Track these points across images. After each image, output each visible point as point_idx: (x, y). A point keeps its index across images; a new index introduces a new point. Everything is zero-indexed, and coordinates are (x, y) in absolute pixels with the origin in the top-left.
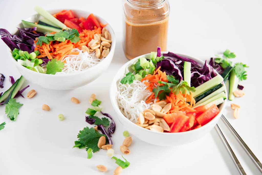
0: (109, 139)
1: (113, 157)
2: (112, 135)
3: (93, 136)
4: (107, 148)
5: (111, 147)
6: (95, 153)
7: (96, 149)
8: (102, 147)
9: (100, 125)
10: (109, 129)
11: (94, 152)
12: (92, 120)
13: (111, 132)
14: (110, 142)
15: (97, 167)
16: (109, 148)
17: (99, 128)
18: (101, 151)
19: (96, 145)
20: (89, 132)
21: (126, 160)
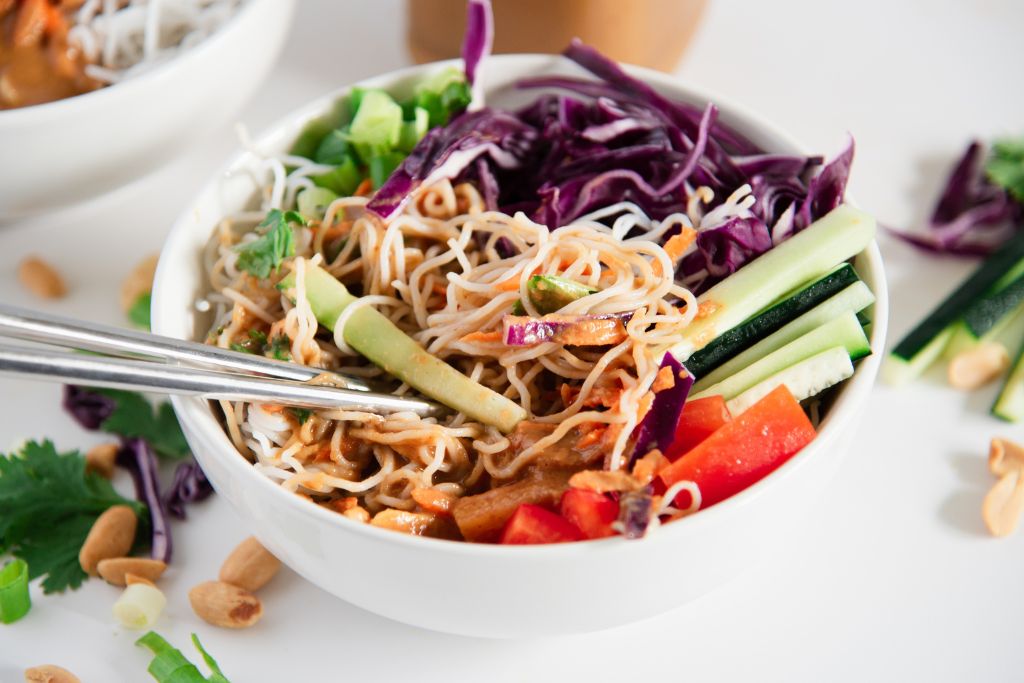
0: (159, 523)
1: (152, 633)
2: (191, 511)
3: (68, 503)
4: (128, 577)
5: (155, 578)
6: (55, 597)
7: (67, 575)
8: (103, 565)
9: (135, 440)
10: (185, 472)
11: (50, 587)
12: (100, 405)
13: (187, 492)
14: (160, 544)
15: (30, 678)
16: (136, 578)
17: (126, 458)
18: (91, 588)
19: (69, 556)
20: (50, 474)
21: (211, 662)
